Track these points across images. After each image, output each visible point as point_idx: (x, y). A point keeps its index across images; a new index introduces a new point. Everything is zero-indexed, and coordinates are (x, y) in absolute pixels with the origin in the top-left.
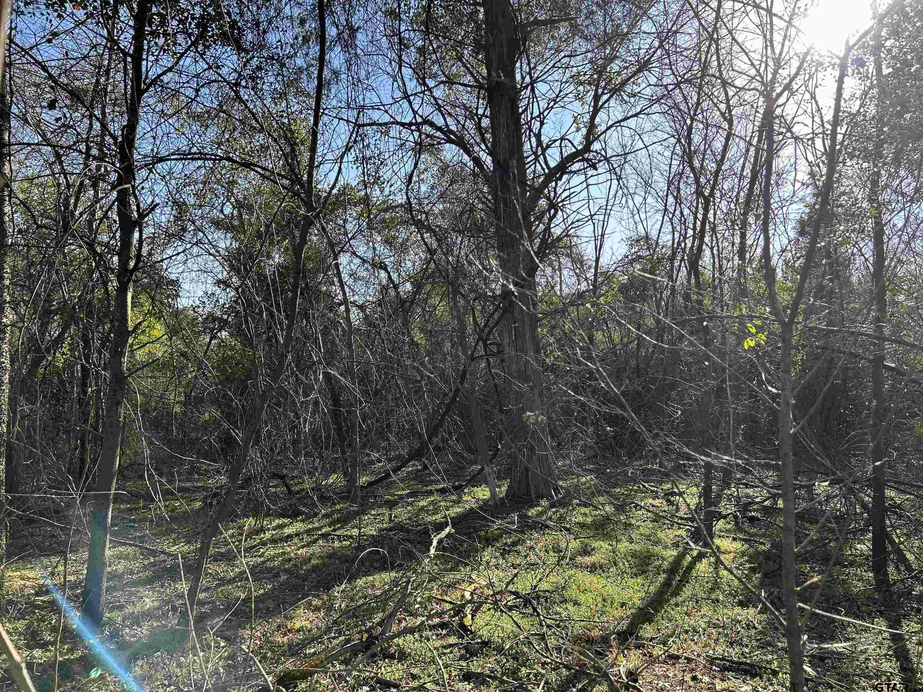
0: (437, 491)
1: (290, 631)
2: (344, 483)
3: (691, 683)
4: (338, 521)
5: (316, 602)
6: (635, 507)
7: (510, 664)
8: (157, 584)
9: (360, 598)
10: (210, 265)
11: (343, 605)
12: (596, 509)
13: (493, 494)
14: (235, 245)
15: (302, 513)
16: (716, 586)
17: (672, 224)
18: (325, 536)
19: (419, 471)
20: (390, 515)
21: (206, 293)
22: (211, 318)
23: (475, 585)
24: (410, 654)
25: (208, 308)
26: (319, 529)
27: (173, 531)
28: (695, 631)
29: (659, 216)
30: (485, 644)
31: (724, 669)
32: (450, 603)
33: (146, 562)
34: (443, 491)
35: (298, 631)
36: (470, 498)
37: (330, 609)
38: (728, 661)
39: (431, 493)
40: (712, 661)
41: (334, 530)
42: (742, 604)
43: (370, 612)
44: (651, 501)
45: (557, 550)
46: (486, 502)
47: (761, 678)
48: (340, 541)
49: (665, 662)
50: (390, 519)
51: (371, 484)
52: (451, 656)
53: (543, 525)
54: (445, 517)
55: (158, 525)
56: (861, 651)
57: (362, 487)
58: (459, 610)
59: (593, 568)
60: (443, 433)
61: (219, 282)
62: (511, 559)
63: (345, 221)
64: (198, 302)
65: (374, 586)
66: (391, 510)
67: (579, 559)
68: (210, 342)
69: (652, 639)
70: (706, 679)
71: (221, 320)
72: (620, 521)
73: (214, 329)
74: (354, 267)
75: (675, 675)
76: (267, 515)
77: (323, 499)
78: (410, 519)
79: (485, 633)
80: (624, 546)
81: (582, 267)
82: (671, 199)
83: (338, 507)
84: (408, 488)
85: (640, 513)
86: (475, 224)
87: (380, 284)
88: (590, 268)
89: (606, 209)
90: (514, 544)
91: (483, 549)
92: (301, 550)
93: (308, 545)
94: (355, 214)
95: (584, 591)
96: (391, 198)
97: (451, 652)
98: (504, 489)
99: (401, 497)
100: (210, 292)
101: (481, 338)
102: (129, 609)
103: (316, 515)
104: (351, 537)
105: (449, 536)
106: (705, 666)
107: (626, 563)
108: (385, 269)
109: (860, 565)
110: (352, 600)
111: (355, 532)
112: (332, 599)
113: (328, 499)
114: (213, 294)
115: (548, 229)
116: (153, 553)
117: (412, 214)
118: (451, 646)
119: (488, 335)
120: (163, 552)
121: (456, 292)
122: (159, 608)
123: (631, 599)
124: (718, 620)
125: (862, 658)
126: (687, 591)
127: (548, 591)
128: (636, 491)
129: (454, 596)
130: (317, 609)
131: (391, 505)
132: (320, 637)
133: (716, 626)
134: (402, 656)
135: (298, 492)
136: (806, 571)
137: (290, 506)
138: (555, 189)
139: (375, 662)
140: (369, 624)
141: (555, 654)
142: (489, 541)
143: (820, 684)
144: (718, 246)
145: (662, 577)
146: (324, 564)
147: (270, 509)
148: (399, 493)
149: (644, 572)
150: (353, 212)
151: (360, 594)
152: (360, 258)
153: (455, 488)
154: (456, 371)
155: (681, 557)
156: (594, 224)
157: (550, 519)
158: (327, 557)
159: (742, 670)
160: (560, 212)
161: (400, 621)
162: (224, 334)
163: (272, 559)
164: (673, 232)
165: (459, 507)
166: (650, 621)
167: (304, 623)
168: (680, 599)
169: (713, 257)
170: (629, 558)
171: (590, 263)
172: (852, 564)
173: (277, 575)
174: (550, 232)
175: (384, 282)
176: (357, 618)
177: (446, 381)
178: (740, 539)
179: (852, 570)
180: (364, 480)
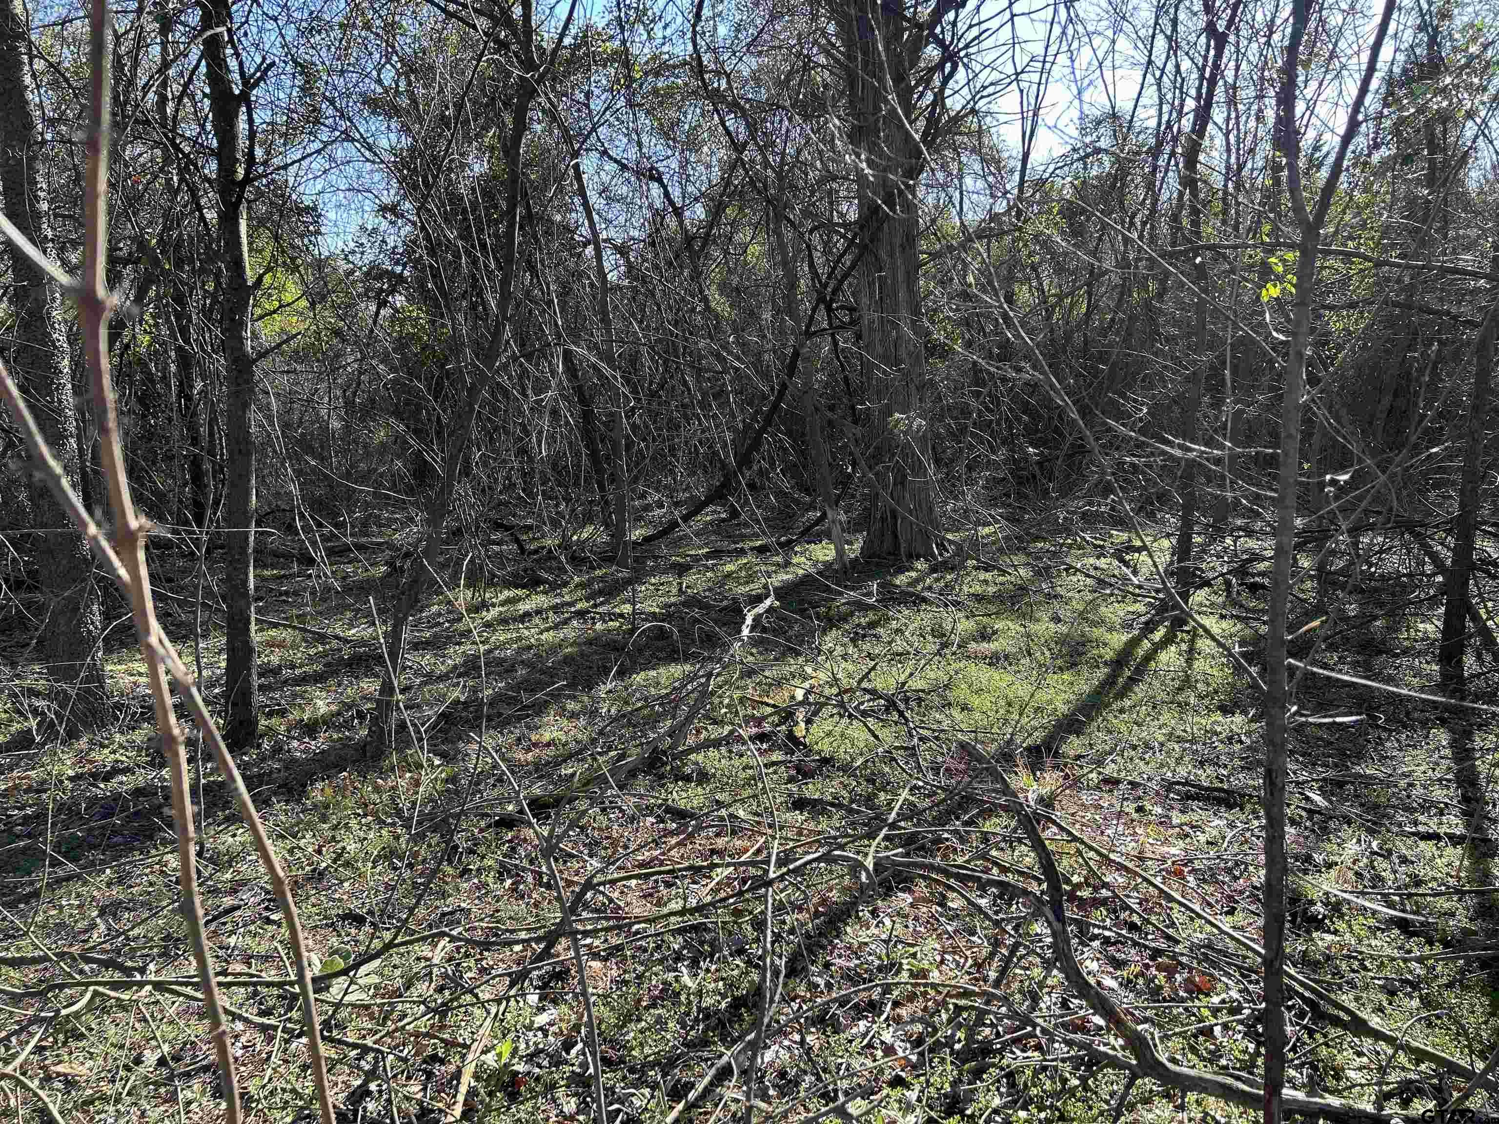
0: (752, 549)
1: (535, 745)
2: (606, 538)
3: (1135, 816)
4: (601, 593)
5: (571, 706)
6: (1066, 570)
7: (865, 788)
8: (331, 682)
9: (639, 700)
10: (366, 180)
11: (613, 711)
12: (1004, 573)
13: (840, 552)
14: (406, 142)
15: (545, 581)
16: (1187, 683)
17: (1159, 90)
18: (581, 614)
19: (723, 520)
20: (680, 584)
21: (363, 228)
22: (374, 273)
23: (812, 681)
24: (714, 775)
25: (369, 257)
26: (572, 604)
27: (347, 607)
28: (1148, 746)
29: (1138, 75)
30: (826, 761)
31: (1188, 797)
32: (774, 706)
33: (312, 651)
34: (762, 550)
35: (548, 745)
36: (803, 559)
37: (593, 713)
38: (1193, 786)
39: (742, 552)
40: (1169, 786)
41: (595, 606)
42: (1225, 710)
43: (654, 720)
44: (1092, 560)
45: (938, 632)
46: (828, 565)
47: (1242, 809)
48: (605, 622)
49: (1098, 788)
50: (680, 590)
51: (647, 539)
52: (775, 777)
53: (918, 596)
54: (765, 586)
55: (324, 600)
56: (1403, 774)
57: (635, 543)
58: (787, 715)
59: (994, 660)
60: (760, 463)
61: (383, 209)
62: (866, 646)
63: (588, 95)
64: (352, 245)
65: (658, 683)
66: (680, 576)
67: (973, 646)
68: (377, 313)
69: (1079, 757)
70: (1159, 810)
71: (391, 274)
72: (1041, 591)
73: (381, 290)
74: (606, 178)
75: (1112, 805)
76: (490, 584)
77: (577, 561)
78: (710, 589)
79: (825, 747)
80: (1044, 627)
81: (999, 170)
82: (1161, 43)
83: (598, 572)
84: (706, 544)
85: (1074, 579)
86: (813, 94)
87: (651, 206)
88: (1012, 171)
89: (1044, 62)
90: (872, 625)
91: (824, 632)
92: (545, 635)
93: (556, 627)
94: (604, 82)
95: (979, 691)
96: (666, 49)
97: (775, 772)
98: (858, 546)
99: (696, 559)
100: (370, 227)
101: (821, 299)
102: (295, 715)
103: (565, 584)
104: (621, 615)
105: (770, 610)
106: (1157, 793)
107: (1047, 653)
108: (659, 180)
109: (1419, 654)
110: (627, 703)
111: (627, 608)
112: (595, 700)
113: (584, 560)
114: (375, 230)
115: (939, 98)
116: (322, 638)
117: (703, 80)
118: (774, 764)
119: (835, 292)
120: (337, 637)
121: (780, 217)
122: (339, 713)
123: (1050, 702)
124: (1185, 731)
125: (1403, 783)
126: (1140, 691)
127: (923, 691)
128: (1070, 547)
129: (780, 698)
130: (574, 716)
131: (681, 570)
132: (580, 752)
133: (1180, 740)
134: (703, 777)
135: (536, 552)
136: (1332, 662)
137: (525, 571)
138: (954, 24)
139: (663, 786)
140: (652, 735)
141: (930, 776)
142: (831, 622)
143: (1331, 818)
144: (1238, 130)
145: (1103, 672)
146: (582, 655)
147: (494, 576)
148: (693, 552)
149: (1074, 665)
150: (601, 77)
151: (638, 695)
152: (616, 161)
153: (782, 545)
154: (782, 357)
155: (1134, 643)
156: (1022, 91)
157: (930, 588)
158: (585, 643)
159: (1214, 798)
160: (961, 68)
161: (698, 732)
162: (399, 300)
163: (501, 646)
164: (1161, 105)
165: (787, 573)
166: (1078, 733)
167: (555, 734)
168: (1127, 703)
169: (1228, 150)
170: (1053, 645)
171: (1012, 163)
172: (1405, 652)
173: (511, 669)
174: (943, 105)
175: (658, 204)
176: (634, 726)
177: (765, 375)
178: (1232, 616)
179: (1405, 661)
180: (636, 534)
